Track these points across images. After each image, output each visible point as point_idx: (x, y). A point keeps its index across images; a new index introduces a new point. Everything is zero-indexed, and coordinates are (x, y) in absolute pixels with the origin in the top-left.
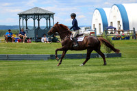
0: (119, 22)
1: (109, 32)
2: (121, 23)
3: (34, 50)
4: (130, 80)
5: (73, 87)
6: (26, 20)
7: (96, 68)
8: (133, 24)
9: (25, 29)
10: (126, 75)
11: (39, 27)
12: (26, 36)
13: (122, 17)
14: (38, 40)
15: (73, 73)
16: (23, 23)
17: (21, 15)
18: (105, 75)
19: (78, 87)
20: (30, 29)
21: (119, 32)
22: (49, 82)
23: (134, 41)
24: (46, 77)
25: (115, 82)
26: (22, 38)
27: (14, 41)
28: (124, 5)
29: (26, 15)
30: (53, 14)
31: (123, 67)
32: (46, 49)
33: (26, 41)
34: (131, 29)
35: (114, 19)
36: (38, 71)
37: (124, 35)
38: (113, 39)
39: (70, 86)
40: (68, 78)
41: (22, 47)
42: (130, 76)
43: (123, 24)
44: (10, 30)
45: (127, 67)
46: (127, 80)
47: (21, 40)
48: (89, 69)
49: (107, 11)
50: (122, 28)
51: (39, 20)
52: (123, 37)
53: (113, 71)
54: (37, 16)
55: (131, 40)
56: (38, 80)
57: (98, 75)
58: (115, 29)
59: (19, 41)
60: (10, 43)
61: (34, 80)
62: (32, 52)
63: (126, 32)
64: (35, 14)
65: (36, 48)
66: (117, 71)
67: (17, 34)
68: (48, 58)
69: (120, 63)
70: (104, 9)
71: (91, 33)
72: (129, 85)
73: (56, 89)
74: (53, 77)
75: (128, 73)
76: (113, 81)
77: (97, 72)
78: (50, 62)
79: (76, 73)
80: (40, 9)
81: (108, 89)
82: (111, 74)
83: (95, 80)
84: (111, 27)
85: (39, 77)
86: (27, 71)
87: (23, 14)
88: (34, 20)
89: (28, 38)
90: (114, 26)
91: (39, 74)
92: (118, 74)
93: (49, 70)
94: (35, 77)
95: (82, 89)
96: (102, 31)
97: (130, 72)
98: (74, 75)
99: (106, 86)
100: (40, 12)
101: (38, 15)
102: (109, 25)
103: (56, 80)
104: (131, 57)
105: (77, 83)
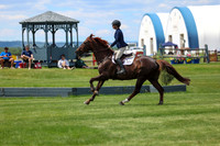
0: (182, 35)
1: (167, 52)
2: (186, 38)
3: (46, 80)
4: (200, 129)
5: (109, 139)
6: (34, 33)
7: (145, 109)
8: (205, 38)
9: (31, 46)
10: (193, 121)
11: (54, 44)
12: (32, 58)
13: (187, 28)
14: (53, 64)
15: (109, 117)
16: (27, 37)
17: (25, 25)
18: (159, 121)
19: (117, 139)
20: (40, 46)
21: (182, 51)
22: (70, 131)
23: (206, 66)
24: (66, 124)
25: (177, 132)
26: (27, 61)
27: (14, 66)
28: (191, 8)
29: (34, 24)
30: (76, 23)
31: (189, 107)
32: (66, 80)
33: (33, 66)
34: (201, 46)
35: (175, 30)
36: (53, 114)
37: (189, 57)
38: (173, 62)
39: (104, 137)
40: (101, 126)
41: (26, 76)
42: (200, 122)
43: (190, 38)
44: (6, 49)
45: (195, 108)
46: (195, 128)
47: (25, 64)
48: (135, 110)
49: (163, 17)
50: (187, 46)
51: (53, 33)
52: (188, 60)
53: (172, 113)
54: (51, 25)
55: (202, 64)
56: (53, 129)
57: (148, 120)
58: (176, 46)
59: (22, 66)
60: (7, 70)
61: (45, 129)
62: (43, 83)
63: (193, 52)
64: (47, 23)
65: (49, 77)
66: (179, 113)
67: (19, 55)
68: (69, 94)
69: (183, 101)
70: (158, 14)
71: (138, 53)
72: (199, 137)
73: (82, 143)
74: (77, 123)
75: (196, 117)
76: (173, 131)
77: (147, 115)
78: (71, 99)
79: (113, 117)
80: (56, 15)
81: (166, 142)
82: (170, 118)
83: (144, 129)
84: (170, 44)
85: (54, 124)
86: (35, 115)
87: (29, 23)
88: (46, 31)
89: (36, 62)
90: (174, 42)
91: (54, 119)
92: (181, 118)
93: (70, 113)
94: (48, 124)
95: (123, 143)
96: (155, 49)
97: (200, 116)
98: (110, 120)
99: (161, 138)
100: (56, 20)
101: (53, 24)
102: (167, 40)
103: (82, 128)
104: (202, 91)
105: (114, 133)
